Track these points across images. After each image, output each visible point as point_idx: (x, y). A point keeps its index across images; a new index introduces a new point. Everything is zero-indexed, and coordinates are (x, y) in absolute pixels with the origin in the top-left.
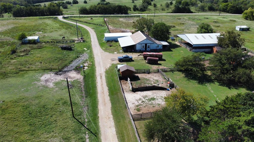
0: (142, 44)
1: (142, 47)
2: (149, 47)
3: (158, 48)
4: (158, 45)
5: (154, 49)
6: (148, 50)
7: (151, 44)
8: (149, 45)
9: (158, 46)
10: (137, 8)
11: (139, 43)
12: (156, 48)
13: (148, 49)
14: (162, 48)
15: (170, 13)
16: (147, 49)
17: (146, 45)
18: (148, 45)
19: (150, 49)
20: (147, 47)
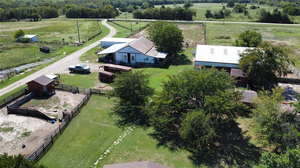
0: (123, 53)
1: (124, 58)
2: (133, 59)
3: (147, 62)
4: (147, 57)
5: (140, 62)
6: (133, 63)
7: (136, 54)
8: (134, 55)
9: (147, 59)
10: (211, 15)
11: (119, 51)
12: (144, 62)
13: (133, 61)
14: (153, 62)
15: (254, 22)
16: (131, 62)
17: (129, 54)
18: (131, 55)
19: (135, 62)
20: (131, 59)
